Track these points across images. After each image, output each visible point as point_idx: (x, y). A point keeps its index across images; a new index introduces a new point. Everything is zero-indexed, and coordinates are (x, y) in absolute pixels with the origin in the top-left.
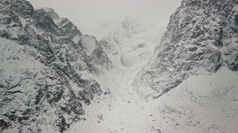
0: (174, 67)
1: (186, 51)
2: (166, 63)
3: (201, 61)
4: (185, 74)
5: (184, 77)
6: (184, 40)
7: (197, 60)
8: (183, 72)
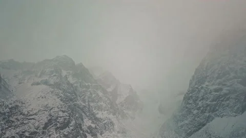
0: (197, 109)
1: (211, 92)
2: (190, 105)
3: (228, 102)
4: (209, 117)
5: (208, 120)
6: (209, 82)
7: (222, 101)
8: (207, 114)
